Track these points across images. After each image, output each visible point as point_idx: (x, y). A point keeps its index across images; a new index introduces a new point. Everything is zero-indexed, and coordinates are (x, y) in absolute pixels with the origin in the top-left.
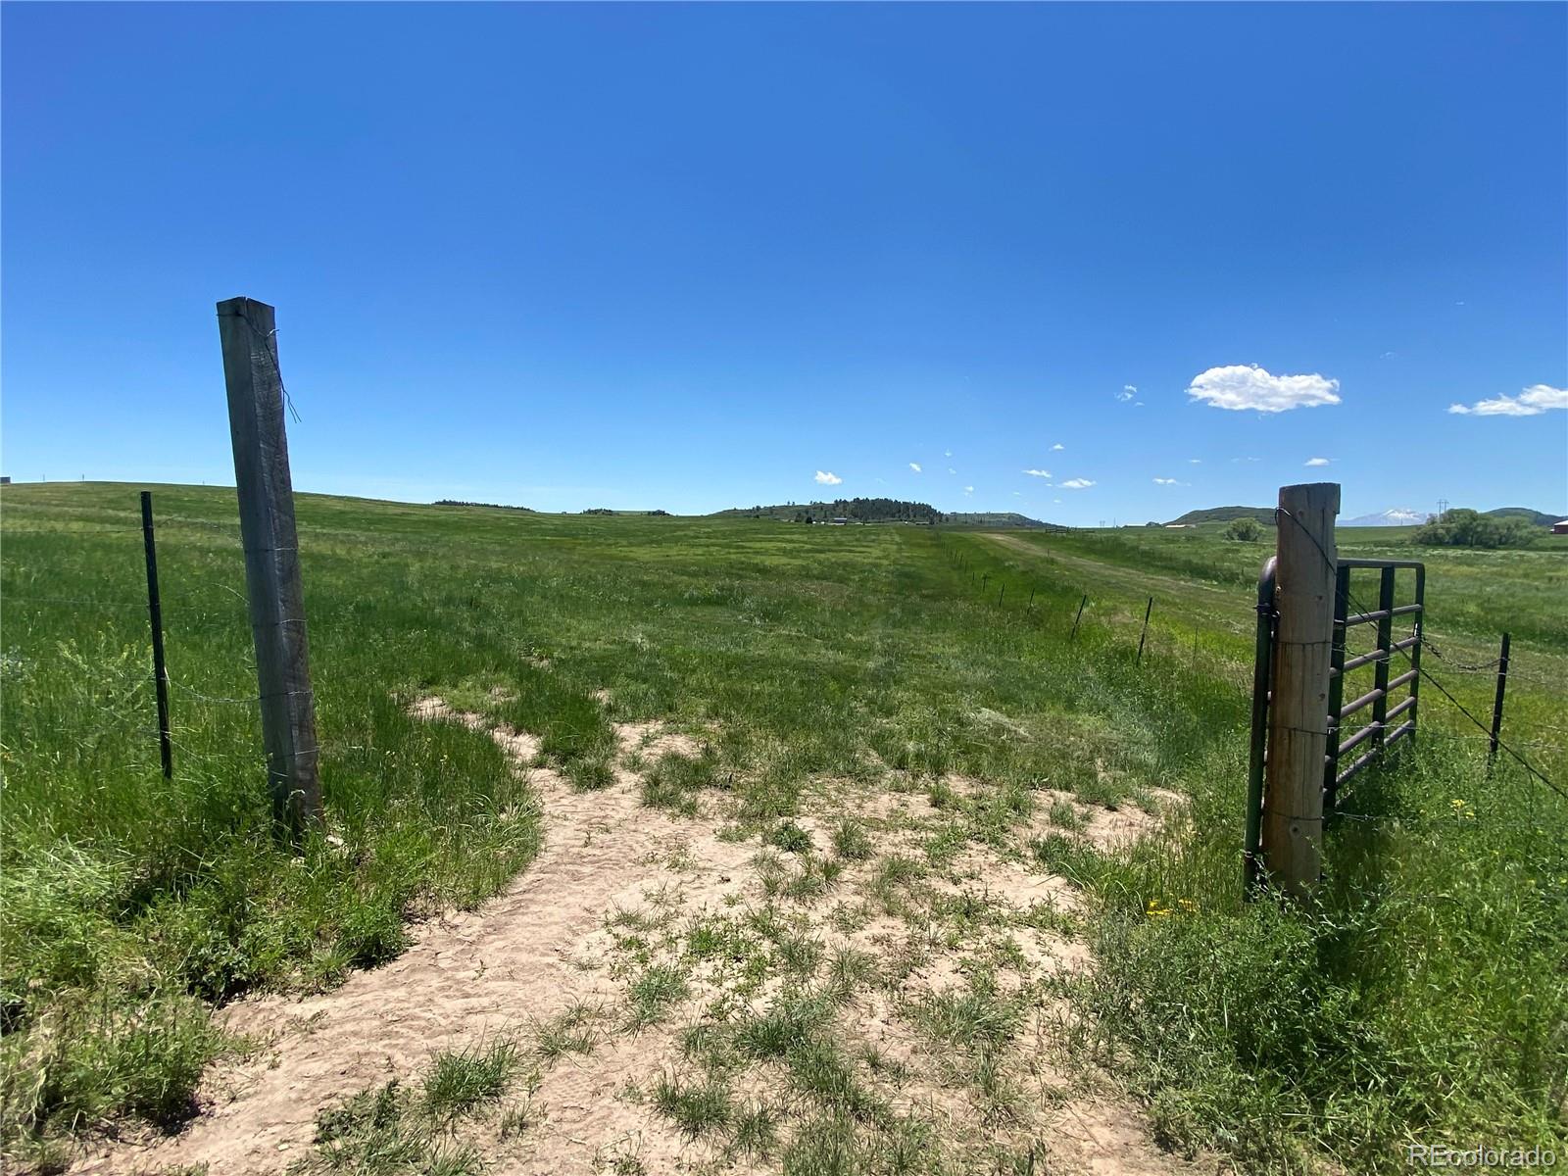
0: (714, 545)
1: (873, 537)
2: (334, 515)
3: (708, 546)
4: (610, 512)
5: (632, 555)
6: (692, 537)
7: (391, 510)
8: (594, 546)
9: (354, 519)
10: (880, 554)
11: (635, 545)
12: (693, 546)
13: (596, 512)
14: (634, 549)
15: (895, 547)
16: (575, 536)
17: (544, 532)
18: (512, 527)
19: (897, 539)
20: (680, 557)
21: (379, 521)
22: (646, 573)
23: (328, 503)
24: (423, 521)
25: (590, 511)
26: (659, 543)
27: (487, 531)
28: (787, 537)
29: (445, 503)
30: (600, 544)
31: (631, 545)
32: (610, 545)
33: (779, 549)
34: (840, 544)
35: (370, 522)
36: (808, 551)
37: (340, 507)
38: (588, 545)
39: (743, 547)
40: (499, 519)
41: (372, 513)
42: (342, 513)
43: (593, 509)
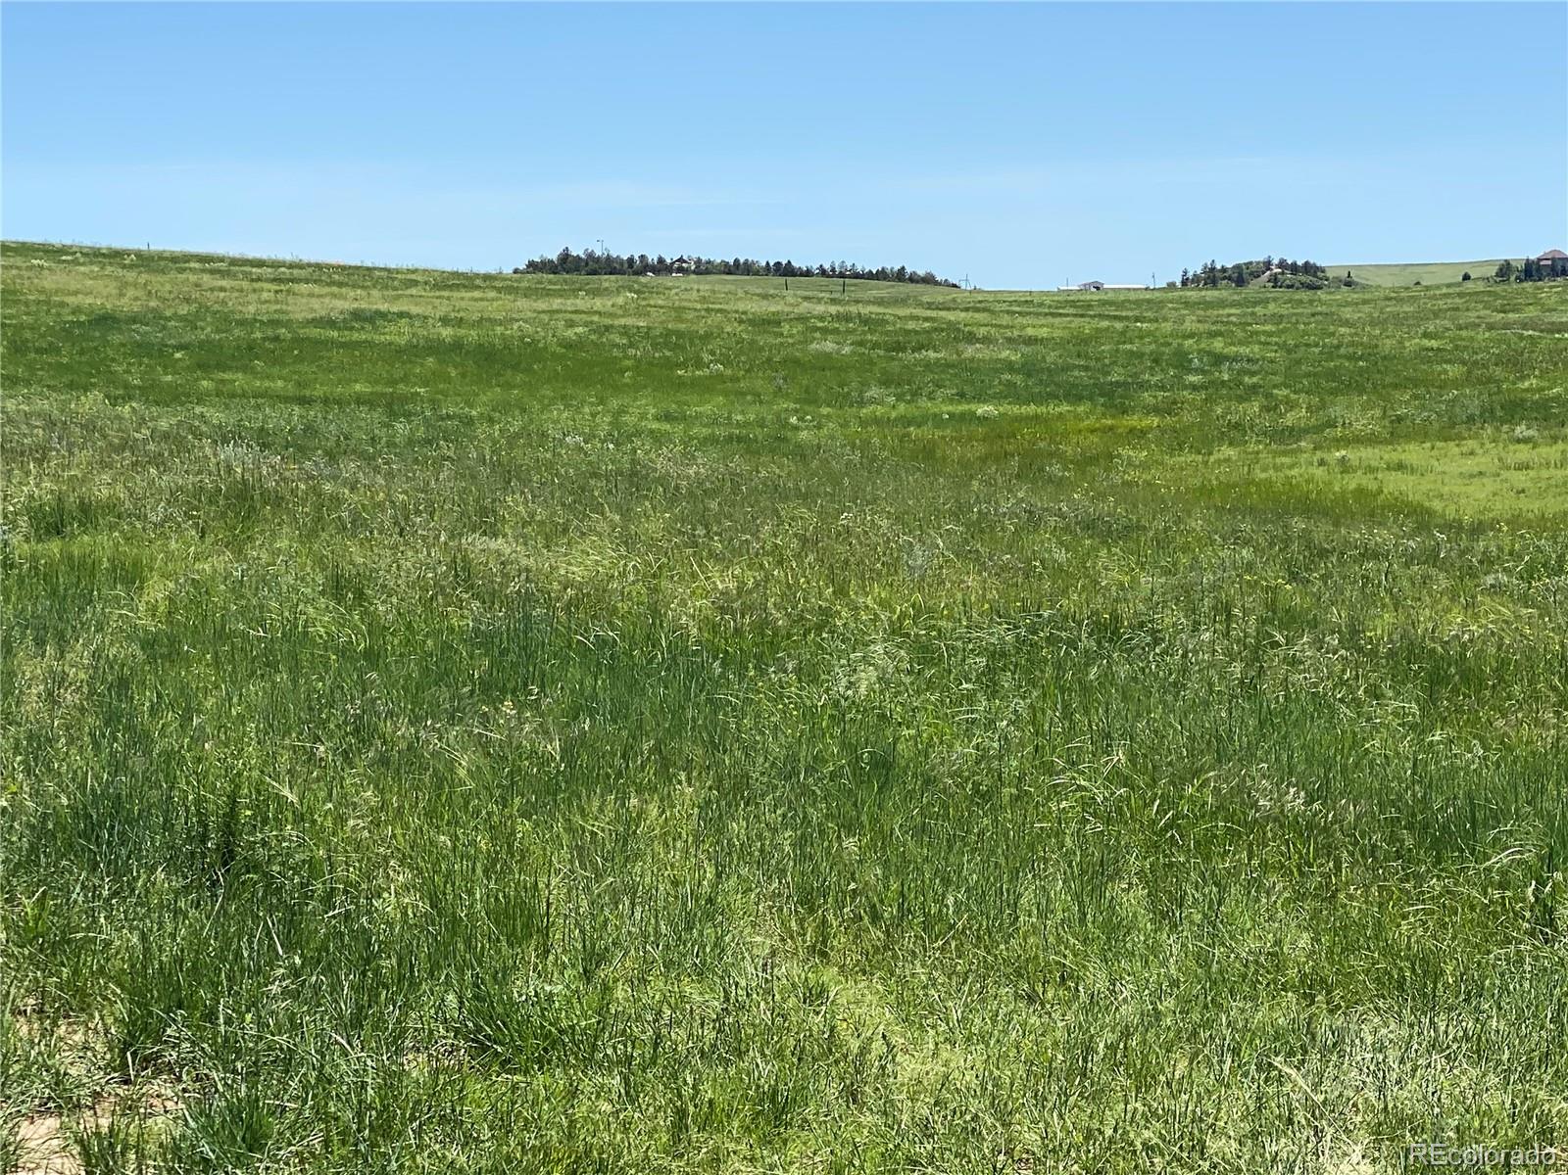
2: (67, 332)
4: (1308, 276)
5: (1396, 484)
7: (307, 304)
8: (1205, 445)
9: (142, 349)
11: (1421, 434)
13: (1240, 276)
14: (1413, 453)
16: (1115, 398)
17: (973, 381)
18: (825, 362)
21: (246, 354)
22: (1462, 593)
23: (53, 279)
24: (434, 348)
25: (1212, 277)
27: (705, 387)
29: (566, 264)
30: (1235, 432)
31: (1397, 431)
32: (1294, 433)
35: (210, 358)
37: (96, 293)
38: (1177, 441)
40: (769, 323)
41: (225, 321)
42: (105, 321)
43: (1227, 261)
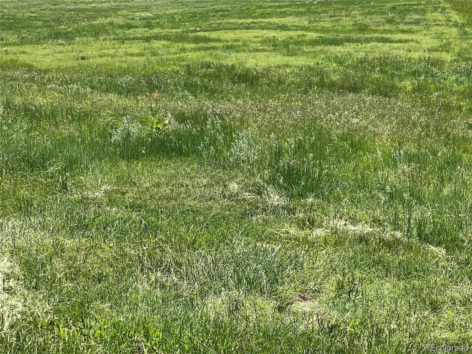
0: (157, 37)
1: (417, 17)
3: (148, 39)
5: (22, 58)
6: (121, 27)
10: (436, 43)
11: (31, 42)
12: (123, 40)
14: (28, 48)
15: (454, 30)
19: (455, 17)
20: (104, 60)
26: (68, 37)
28: (275, 20)
31: (23, 41)
33: (264, 42)
34: (363, 28)
36: (314, 43)
39: (206, 40)
